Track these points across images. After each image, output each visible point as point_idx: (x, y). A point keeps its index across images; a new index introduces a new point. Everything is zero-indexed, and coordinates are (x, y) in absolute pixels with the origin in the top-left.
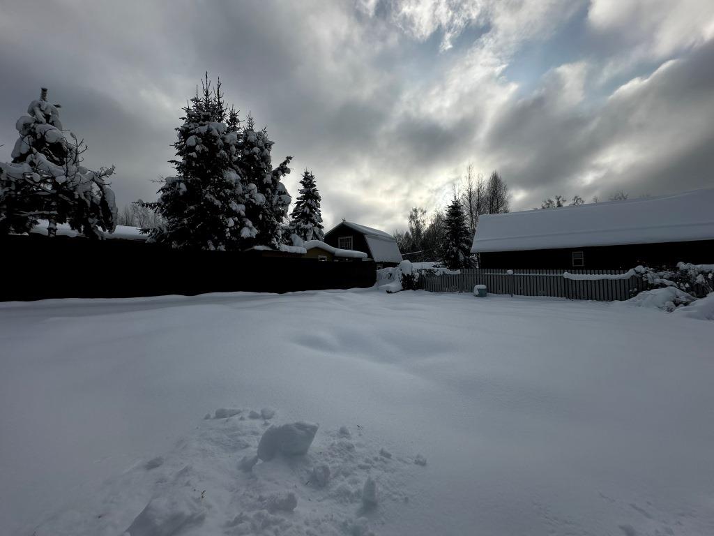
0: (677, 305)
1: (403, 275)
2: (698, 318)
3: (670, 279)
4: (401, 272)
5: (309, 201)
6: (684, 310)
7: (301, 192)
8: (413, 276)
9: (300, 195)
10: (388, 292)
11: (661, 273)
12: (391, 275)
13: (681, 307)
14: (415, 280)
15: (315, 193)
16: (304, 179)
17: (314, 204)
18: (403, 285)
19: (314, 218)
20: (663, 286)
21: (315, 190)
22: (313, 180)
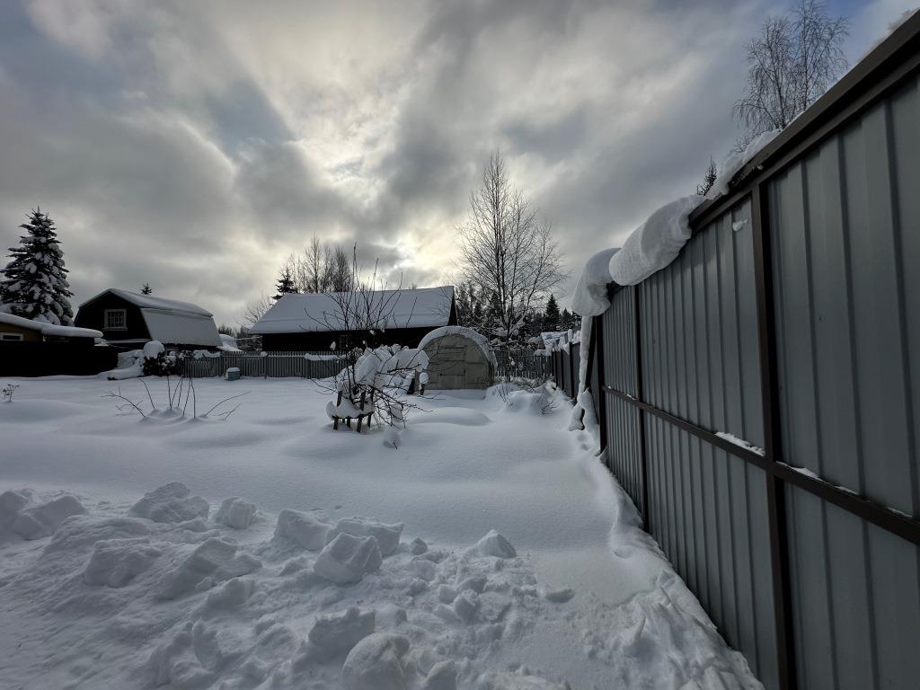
1: (145, 358)
4: (145, 355)
5: (38, 256)
7: (24, 240)
8: (163, 360)
9: (22, 246)
10: (109, 379)
12: (136, 358)
15: (50, 245)
16: (33, 223)
17: (47, 259)
18: (144, 371)
19: (45, 279)
21: (53, 241)
22: (51, 227)
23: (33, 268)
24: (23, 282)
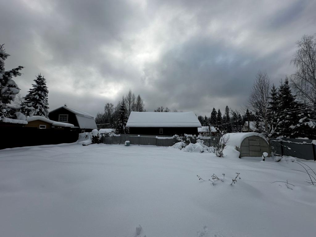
0: (183, 147)
1: (93, 136)
2: (186, 152)
3: (182, 139)
4: (92, 135)
6: (184, 149)
7: (34, 86)
8: (98, 137)
10: (83, 145)
11: (180, 137)
12: (87, 136)
13: (184, 148)
14: (99, 139)
17: (43, 94)
18: (92, 141)
20: (181, 141)
22: (44, 81)
23: (38, 97)
24: (33, 102)
